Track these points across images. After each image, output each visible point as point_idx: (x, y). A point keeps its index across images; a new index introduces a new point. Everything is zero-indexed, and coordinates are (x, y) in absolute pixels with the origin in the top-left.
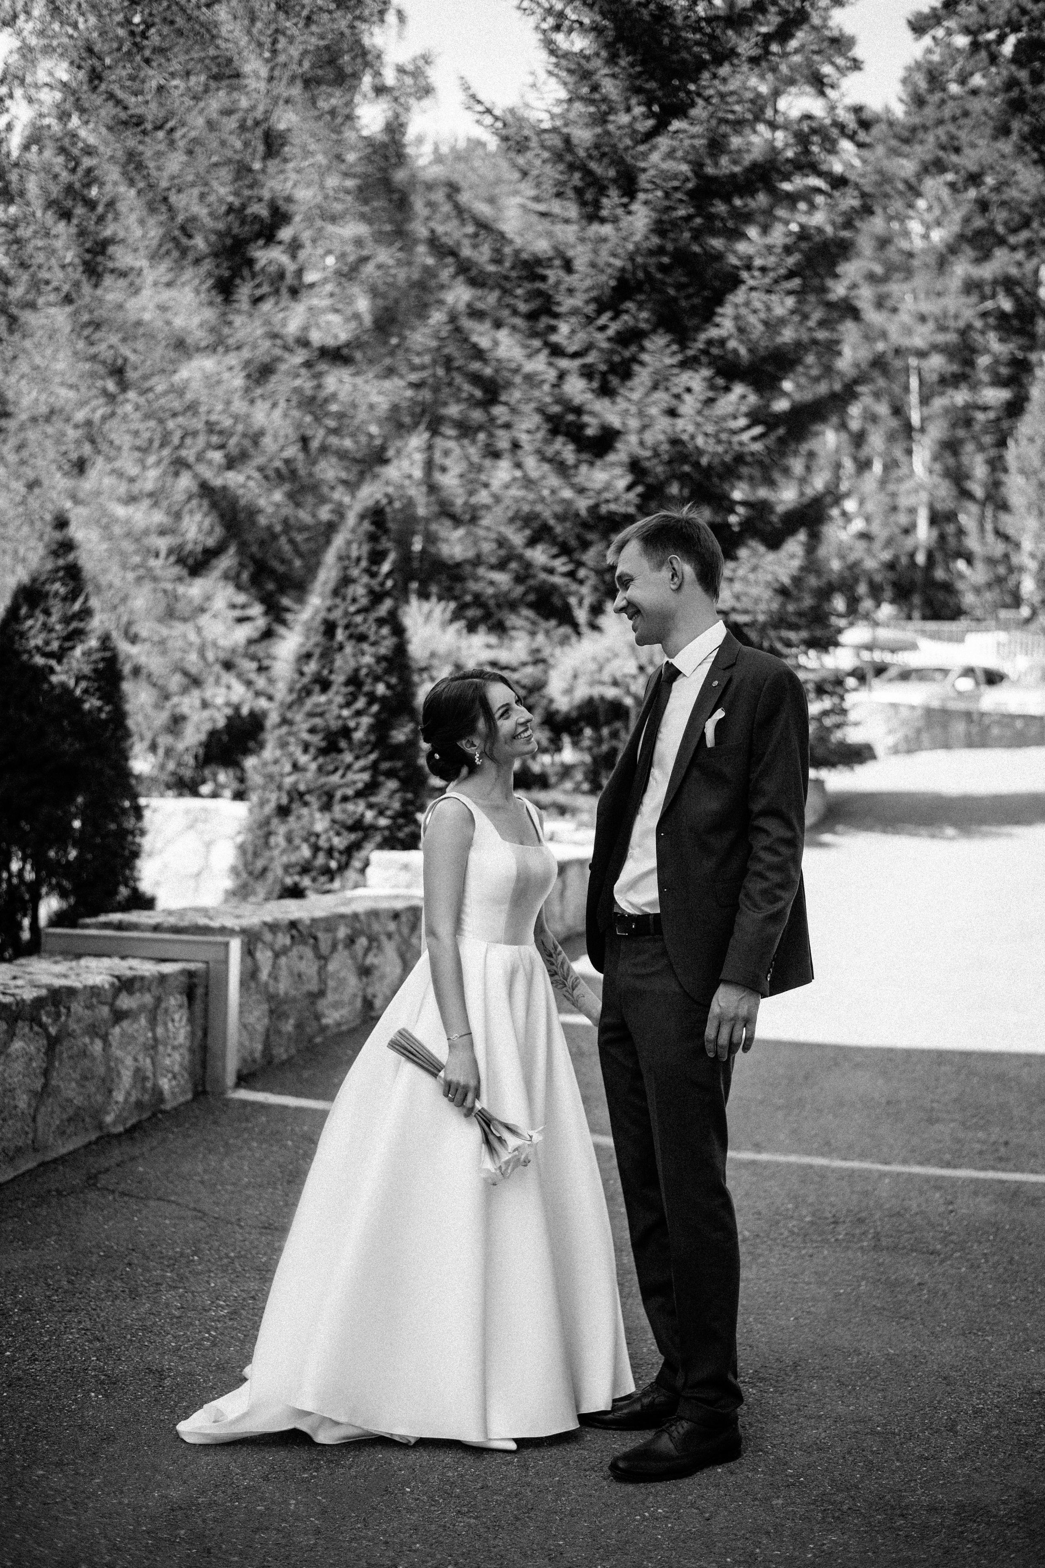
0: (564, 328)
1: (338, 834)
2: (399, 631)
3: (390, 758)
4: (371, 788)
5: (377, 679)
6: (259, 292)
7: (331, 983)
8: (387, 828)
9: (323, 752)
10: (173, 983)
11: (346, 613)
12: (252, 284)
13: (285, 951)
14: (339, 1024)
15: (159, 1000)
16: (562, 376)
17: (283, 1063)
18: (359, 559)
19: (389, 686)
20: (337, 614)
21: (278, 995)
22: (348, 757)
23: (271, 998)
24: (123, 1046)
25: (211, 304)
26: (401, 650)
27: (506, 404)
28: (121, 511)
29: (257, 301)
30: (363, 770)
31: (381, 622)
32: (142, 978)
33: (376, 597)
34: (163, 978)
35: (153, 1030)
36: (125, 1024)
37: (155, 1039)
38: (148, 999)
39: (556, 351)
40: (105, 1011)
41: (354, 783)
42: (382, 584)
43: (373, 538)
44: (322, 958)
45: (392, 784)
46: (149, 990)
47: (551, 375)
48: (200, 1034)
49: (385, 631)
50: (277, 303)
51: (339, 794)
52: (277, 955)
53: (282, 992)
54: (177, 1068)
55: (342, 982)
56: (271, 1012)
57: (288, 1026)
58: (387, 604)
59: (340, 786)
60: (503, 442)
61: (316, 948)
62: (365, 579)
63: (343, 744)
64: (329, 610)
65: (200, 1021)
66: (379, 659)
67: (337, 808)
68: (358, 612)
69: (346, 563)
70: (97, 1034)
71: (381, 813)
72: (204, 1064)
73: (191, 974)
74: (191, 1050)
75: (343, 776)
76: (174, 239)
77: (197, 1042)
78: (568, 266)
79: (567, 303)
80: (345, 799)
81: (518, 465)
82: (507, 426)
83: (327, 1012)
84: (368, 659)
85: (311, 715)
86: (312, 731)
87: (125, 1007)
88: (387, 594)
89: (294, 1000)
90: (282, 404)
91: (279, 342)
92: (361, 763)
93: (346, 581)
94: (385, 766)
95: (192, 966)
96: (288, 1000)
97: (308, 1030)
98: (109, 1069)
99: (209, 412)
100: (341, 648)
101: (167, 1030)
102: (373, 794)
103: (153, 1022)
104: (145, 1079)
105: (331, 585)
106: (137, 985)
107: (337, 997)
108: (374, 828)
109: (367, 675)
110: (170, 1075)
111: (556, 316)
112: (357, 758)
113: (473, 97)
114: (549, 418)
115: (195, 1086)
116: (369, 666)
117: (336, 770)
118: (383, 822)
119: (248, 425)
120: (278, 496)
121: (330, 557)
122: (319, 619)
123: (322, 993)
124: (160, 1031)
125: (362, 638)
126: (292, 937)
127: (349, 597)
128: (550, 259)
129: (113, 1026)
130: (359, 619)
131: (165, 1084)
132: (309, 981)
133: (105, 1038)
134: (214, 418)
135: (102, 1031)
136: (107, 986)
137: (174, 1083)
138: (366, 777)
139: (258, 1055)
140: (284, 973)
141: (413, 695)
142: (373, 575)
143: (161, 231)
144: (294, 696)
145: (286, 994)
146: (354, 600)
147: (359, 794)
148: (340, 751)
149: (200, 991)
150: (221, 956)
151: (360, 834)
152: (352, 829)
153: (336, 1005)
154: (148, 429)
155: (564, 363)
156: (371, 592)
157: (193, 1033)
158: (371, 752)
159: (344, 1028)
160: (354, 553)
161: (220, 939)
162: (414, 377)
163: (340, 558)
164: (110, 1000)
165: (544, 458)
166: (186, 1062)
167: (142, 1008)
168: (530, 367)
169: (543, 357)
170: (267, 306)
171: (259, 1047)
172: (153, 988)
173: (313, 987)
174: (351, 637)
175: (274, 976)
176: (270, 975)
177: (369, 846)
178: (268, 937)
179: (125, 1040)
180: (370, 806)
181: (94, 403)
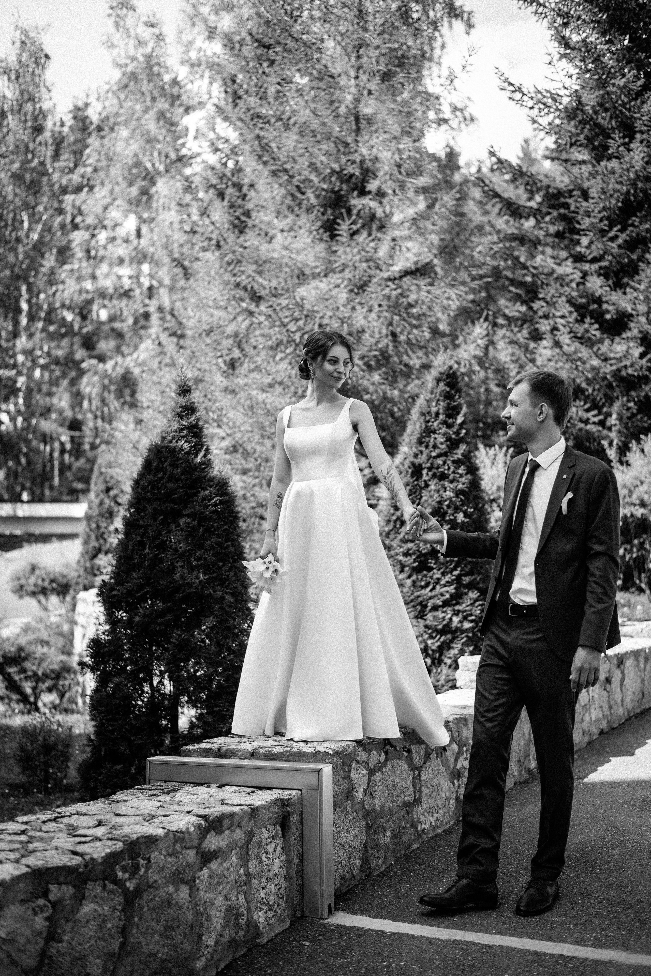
0: (585, 241)
1: (431, 637)
2: (473, 470)
3: (471, 573)
4: (457, 598)
5: (457, 509)
6: (355, 227)
7: (425, 791)
8: (471, 629)
9: (416, 570)
10: (264, 815)
11: (430, 457)
12: (348, 222)
13: (380, 767)
14: (434, 828)
15: (250, 834)
16: (585, 275)
17: (382, 874)
18: (437, 414)
19: (466, 515)
20: (422, 459)
21: (374, 810)
22: (437, 575)
23: (367, 814)
24: (210, 888)
25: (321, 240)
26: (475, 484)
27: (543, 299)
28: (261, 397)
29: (354, 234)
30: (449, 583)
31: (458, 463)
32: (232, 815)
33: (453, 444)
34: (254, 811)
35: (245, 865)
36: (214, 865)
37: (248, 875)
38: (239, 835)
39: (579, 258)
40: (191, 855)
41: (442, 595)
42: (457, 433)
43: (448, 396)
44: (416, 769)
45: (473, 595)
46: (239, 826)
47: (577, 276)
48: (296, 860)
49: (462, 470)
50: (370, 235)
51: (430, 604)
52: (371, 772)
53: (378, 807)
54: (272, 900)
55: (437, 788)
56: (368, 827)
57: (386, 838)
58: (463, 447)
59: (431, 598)
60: (544, 326)
61: (410, 760)
62: (444, 430)
63: (432, 563)
64: (416, 456)
65: (294, 849)
66: (458, 493)
67: (430, 616)
68: (439, 456)
69: (428, 418)
70: (182, 881)
71: (465, 618)
72: (302, 888)
73: (283, 803)
74: (288, 878)
75: (434, 588)
76: (292, 195)
77: (292, 871)
78: (585, 195)
79: (586, 223)
80: (435, 608)
81: (557, 344)
82: (546, 316)
83: (422, 818)
84: (449, 494)
85: (404, 541)
86: (406, 554)
87: (213, 847)
88: (462, 440)
89: (391, 812)
90: (376, 308)
91: (371, 264)
92: (448, 578)
93: (428, 431)
94: (467, 580)
95: (285, 794)
96: (385, 813)
97: (406, 838)
98: (198, 914)
99: (322, 317)
100: (427, 486)
101: (260, 862)
102: (458, 603)
103: (245, 858)
104: (239, 916)
105: (416, 435)
106: (226, 823)
107: (431, 802)
108: (460, 630)
109: (448, 506)
110: (265, 908)
111: (578, 232)
112: (443, 574)
113: (506, 80)
114: (578, 308)
115: (294, 911)
116: (450, 499)
117: (427, 584)
118: (467, 625)
119: (350, 325)
120: (376, 377)
121: (415, 413)
122: (407, 463)
123: (417, 801)
124: (253, 866)
125: (443, 477)
126: (386, 753)
127: (431, 444)
128: (571, 191)
129: (201, 869)
130: (440, 461)
131: (260, 917)
132: (403, 792)
133: (192, 883)
134: (325, 321)
135: (189, 877)
136: (192, 829)
137: (270, 914)
138: (451, 589)
139: (356, 871)
140: (380, 788)
141: (487, 521)
142: (449, 426)
143: (283, 191)
144: (391, 526)
145: (382, 807)
146: (435, 447)
147: (446, 603)
148: (430, 569)
149: (294, 818)
150: (315, 781)
151: (449, 636)
152: (443, 632)
153: (430, 811)
154: (276, 334)
155: (586, 267)
156: (449, 439)
157: (289, 861)
158: (455, 569)
159: (439, 831)
160: (434, 410)
161: (312, 766)
162: (474, 285)
163: (422, 414)
164: (195, 842)
165: (575, 337)
166: (282, 891)
167: (232, 845)
168: (560, 270)
169: (569, 262)
170: (362, 238)
171: (358, 863)
172: (243, 824)
173: (409, 797)
174: (434, 476)
175: (369, 792)
176: (365, 792)
177: (457, 646)
178: (362, 756)
179: (215, 881)
180: (456, 613)
181: (240, 319)
